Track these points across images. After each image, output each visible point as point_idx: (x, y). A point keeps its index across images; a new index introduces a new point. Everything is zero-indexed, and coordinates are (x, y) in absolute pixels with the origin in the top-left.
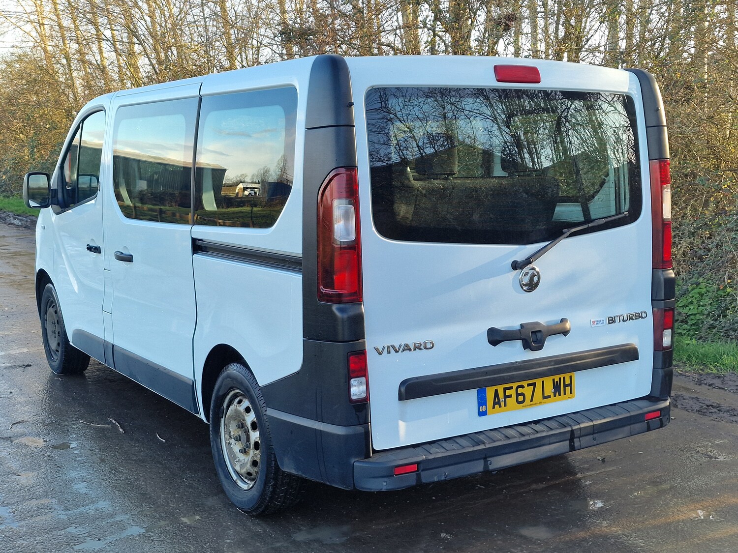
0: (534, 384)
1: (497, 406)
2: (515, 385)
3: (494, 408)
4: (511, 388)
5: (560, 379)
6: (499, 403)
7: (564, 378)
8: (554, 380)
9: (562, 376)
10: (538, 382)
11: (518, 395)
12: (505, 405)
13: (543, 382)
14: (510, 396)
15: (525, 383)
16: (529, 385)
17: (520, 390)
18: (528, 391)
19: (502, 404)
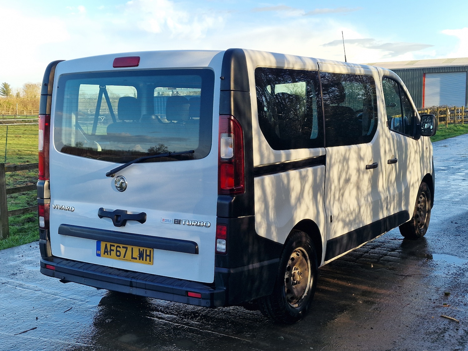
0: (127, 248)
1: (106, 254)
2: (116, 245)
3: (104, 254)
4: (114, 246)
5: (143, 250)
6: (107, 252)
7: (146, 250)
8: (139, 249)
9: (145, 249)
10: (130, 248)
11: (117, 251)
12: (110, 255)
13: (132, 248)
14: (113, 250)
15: (121, 246)
16: (123, 247)
17: (118, 249)
18: (123, 251)
19: (109, 253)
